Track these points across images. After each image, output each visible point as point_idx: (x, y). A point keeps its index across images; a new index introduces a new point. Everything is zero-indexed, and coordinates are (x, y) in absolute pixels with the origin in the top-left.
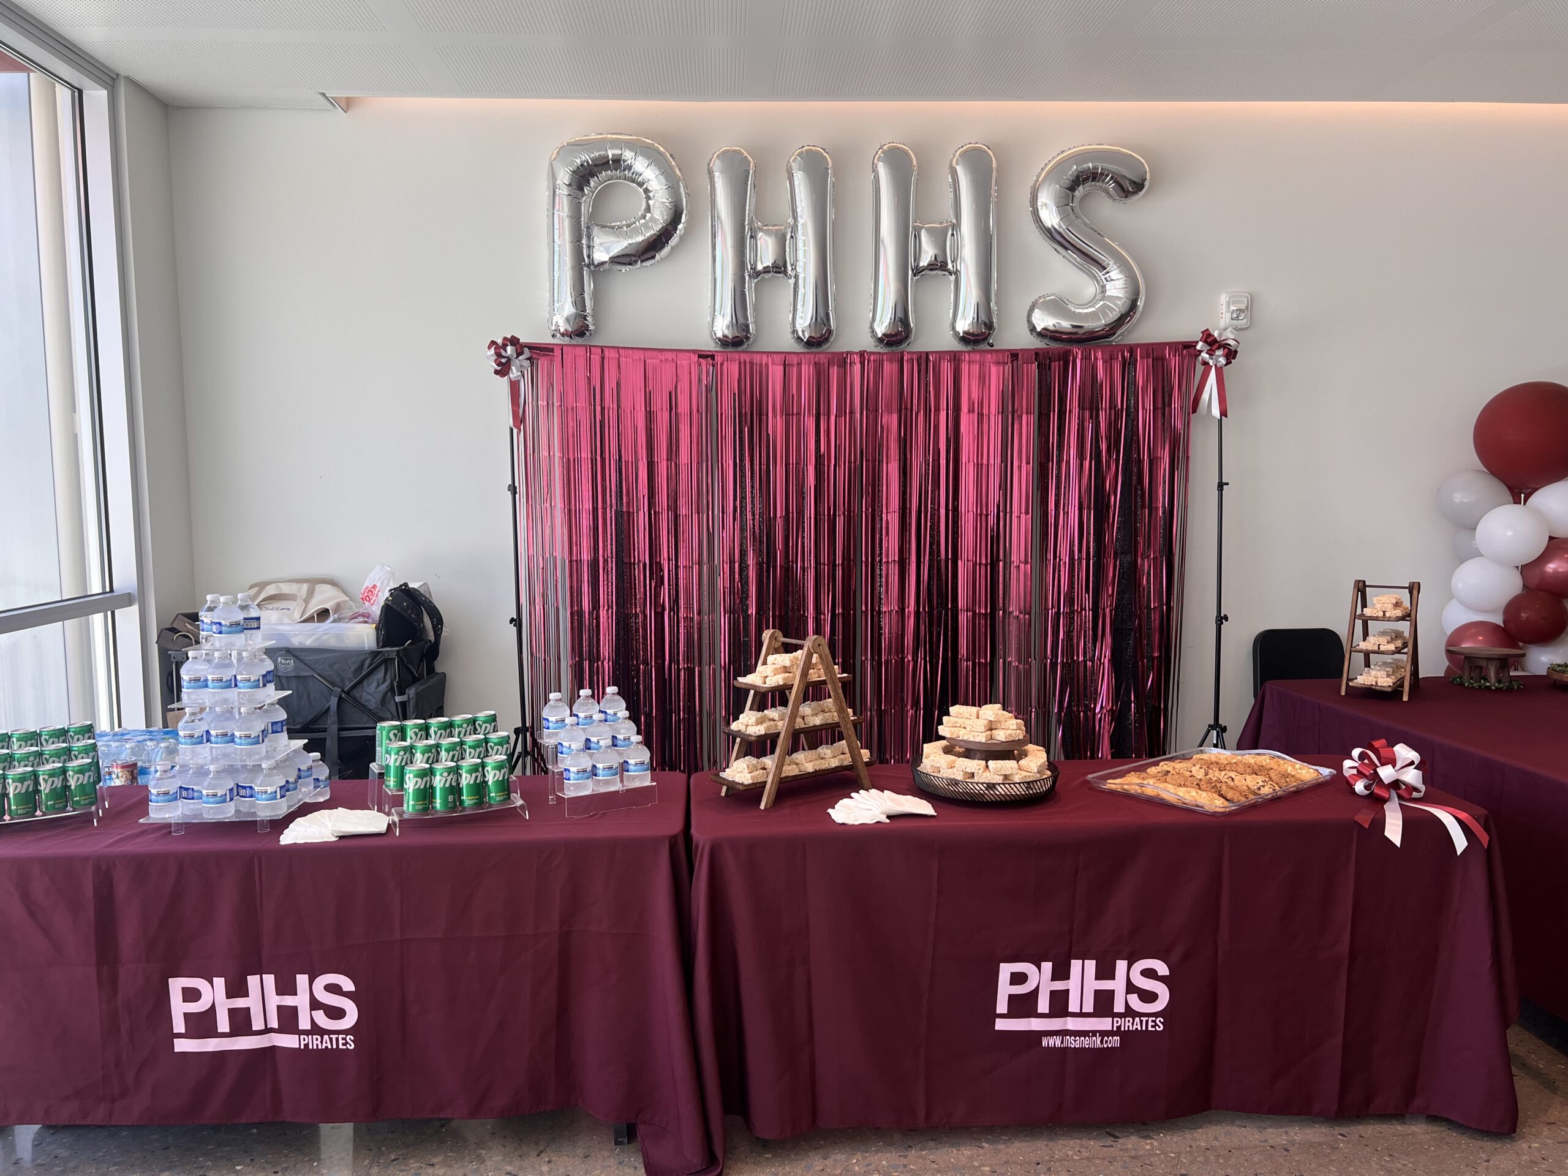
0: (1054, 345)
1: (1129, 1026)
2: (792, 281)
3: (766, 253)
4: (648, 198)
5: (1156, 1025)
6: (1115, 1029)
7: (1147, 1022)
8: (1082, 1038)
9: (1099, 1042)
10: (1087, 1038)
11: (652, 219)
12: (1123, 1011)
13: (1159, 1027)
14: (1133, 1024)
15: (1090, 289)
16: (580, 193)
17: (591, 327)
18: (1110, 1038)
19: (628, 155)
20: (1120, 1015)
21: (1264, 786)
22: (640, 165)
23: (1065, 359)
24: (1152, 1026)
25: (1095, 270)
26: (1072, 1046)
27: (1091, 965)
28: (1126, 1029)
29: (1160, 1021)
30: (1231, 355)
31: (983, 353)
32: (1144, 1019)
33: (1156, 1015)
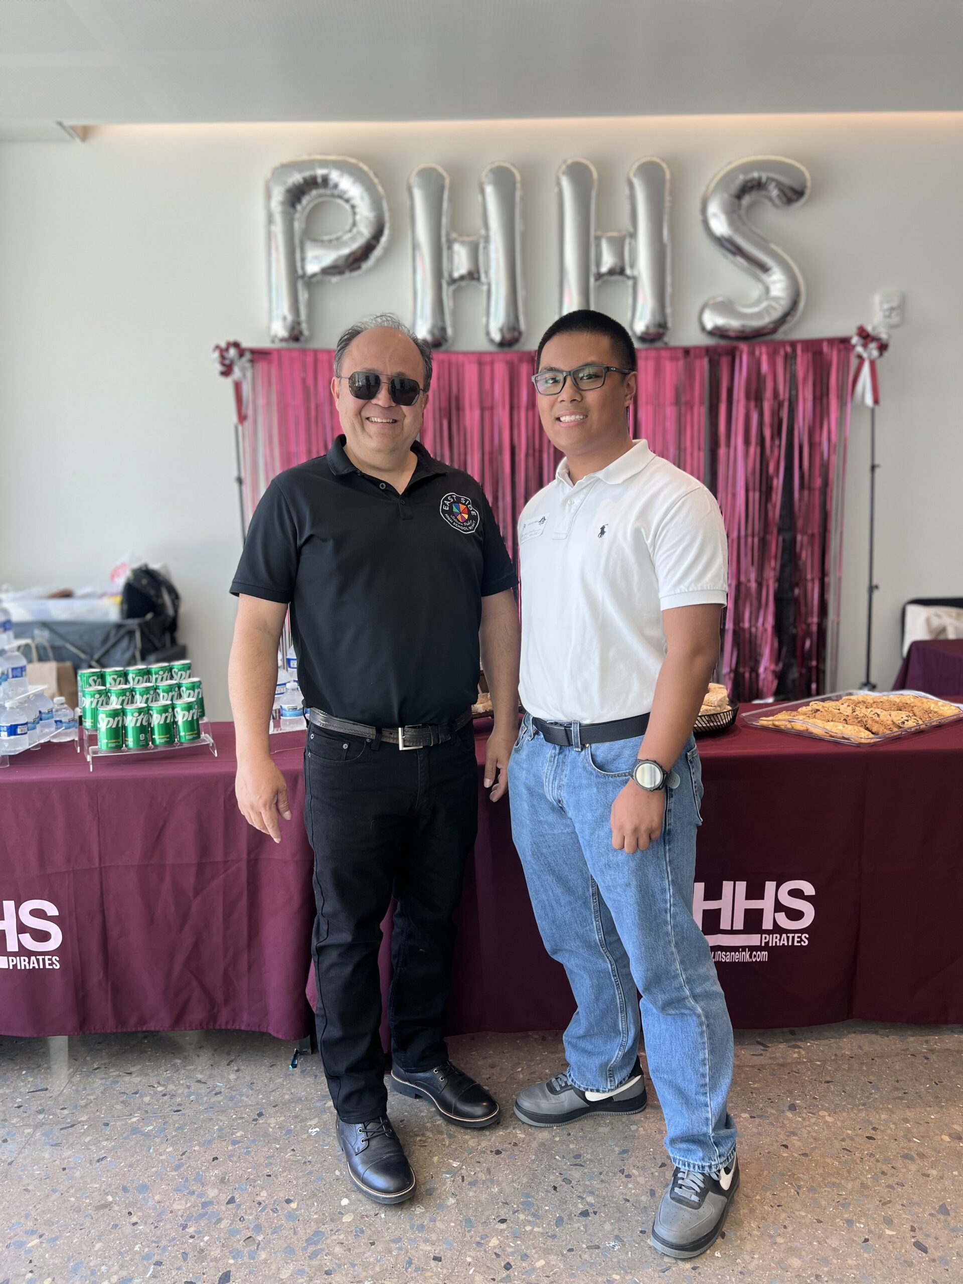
0: (723, 342)
1: (776, 942)
2: (485, 288)
3: (461, 263)
4: (354, 214)
5: (802, 940)
6: (763, 945)
7: (793, 937)
8: (733, 953)
9: (748, 956)
11: (359, 233)
12: (771, 927)
13: (805, 943)
14: (780, 940)
15: (756, 291)
16: (291, 210)
17: (306, 333)
18: (759, 953)
19: (335, 175)
20: (768, 932)
21: (907, 721)
22: (347, 184)
23: (732, 354)
24: (798, 942)
25: (760, 273)
26: (723, 960)
27: (742, 886)
28: (774, 945)
29: (806, 937)
30: (883, 347)
31: (658, 349)
32: (791, 935)
33: (802, 931)
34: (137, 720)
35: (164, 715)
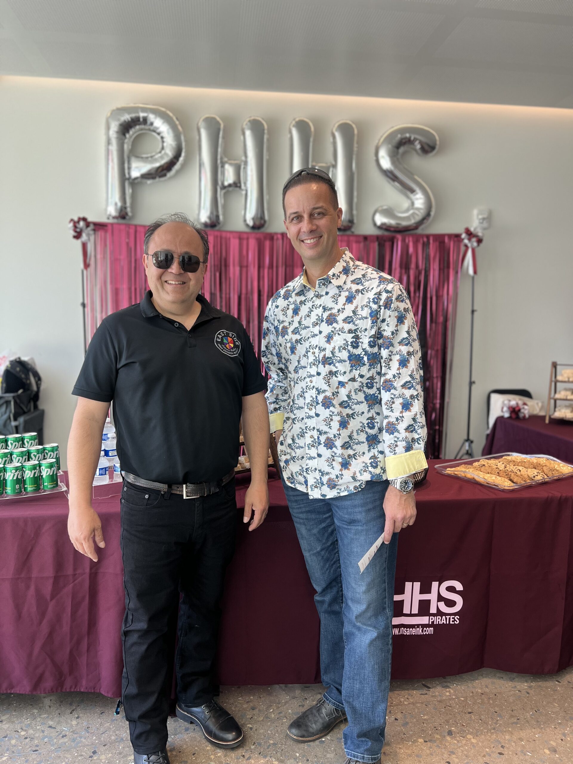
0: (386, 233)
1: (439, 622)
2: (244, 192)
3: (229, 177)
4: (163, 142)
5: (455, 620)
6: (430, 623)
7: (450, 618)
8: (411, 629)
9: (421, 631)
10: (414, 629)
11: (166, 154)
12: (435, 612)
13: (457, 622)
14: (441, 620)
15: (406, 204)
16: (123, 137)
17: (130, 214)
18: (428, 628)
19: (151, 117)
20: (434, 615)
21: (537, 476)
22: (159, 123)
23: (392, 240)
24: (453, 621)
25: (409, 193)
26: (405, 634)
27: (417, 585)
28: (437, 623)
29: (457, 618)
30: (480, 241)
31: (348, 236)
32: (448, 617)
33: (455, 614)
34: (14, 475)
35: (33, 472)
